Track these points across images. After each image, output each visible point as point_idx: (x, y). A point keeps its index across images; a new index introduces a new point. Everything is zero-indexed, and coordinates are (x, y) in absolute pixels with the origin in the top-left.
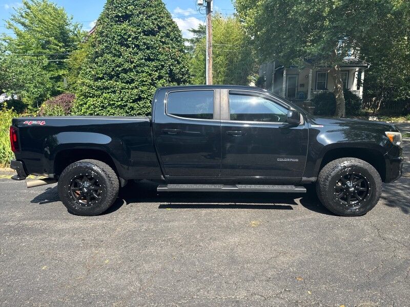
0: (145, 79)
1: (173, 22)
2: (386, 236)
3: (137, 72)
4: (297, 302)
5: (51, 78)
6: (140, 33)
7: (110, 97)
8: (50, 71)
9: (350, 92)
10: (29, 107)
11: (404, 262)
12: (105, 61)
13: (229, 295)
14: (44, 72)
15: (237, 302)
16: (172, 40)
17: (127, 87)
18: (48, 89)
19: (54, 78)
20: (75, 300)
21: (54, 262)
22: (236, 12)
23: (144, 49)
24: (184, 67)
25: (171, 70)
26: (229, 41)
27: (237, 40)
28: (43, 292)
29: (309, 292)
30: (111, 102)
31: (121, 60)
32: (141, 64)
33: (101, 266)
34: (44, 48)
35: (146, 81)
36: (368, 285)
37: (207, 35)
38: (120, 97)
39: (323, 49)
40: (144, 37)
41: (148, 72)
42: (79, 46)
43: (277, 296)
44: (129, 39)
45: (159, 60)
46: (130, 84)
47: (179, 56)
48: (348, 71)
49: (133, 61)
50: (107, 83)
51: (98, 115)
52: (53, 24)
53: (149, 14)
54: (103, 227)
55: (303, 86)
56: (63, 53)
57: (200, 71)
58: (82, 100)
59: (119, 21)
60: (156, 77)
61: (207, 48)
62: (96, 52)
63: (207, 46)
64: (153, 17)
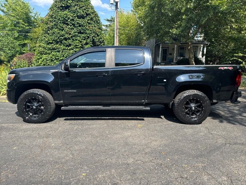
0: (77, 44)
1: (95, 12)
2: (213, 132)
3: (73, 40)
4: (161, 164)
5: (19, 45)
6: (75, 17)
7: (56, 55)
8: (19, 40)
9: (198, 59)
10: (5, 62)
11: (221, 145)
12: (54, 33)
13: (124, 161)
14: (15, 41)
15: (128, 164)
16: (94, 22)
17: (66, 49)
18: (18, 51)
19: (21, 45)
20: (34, 164)
21: (21, 145)
22: (133, 9)
23: (78, 27)
24: (101, 38)
25: (93, 40)
26: (128, 26)
27: (133, 26)
28: (15, 161)
29: (168, 159)
30: (57, 58)
31: (63, 32)
32: (76, 35)
33: (49, 147)
34: (15, 26)
35: (78, 45)
36: (201, 156)
37: (115, 22)
38: (62, 55)
39: (182, 31)
40: (78, 19)
41: (79, 40)
42: (38, 26)
43: (151, 161)
44: (68, 20)
45: (86, 33)
46: (68, 47)
47: (98, 32)
48: (197, 46)
49: (71, 33)
50: (54, 46)
51: (49, 65)
52: (21, 12)
53: (81, 6)
54: (51, 127)
55: (171, 55)
56: (27, 29)
57: (111, 43)
58: (39, 56)
59: (62, 9)
60: (84, 43)
61: (115, 30)
62: (48, 27)
63: (115, 29)
64: (83, 8)
